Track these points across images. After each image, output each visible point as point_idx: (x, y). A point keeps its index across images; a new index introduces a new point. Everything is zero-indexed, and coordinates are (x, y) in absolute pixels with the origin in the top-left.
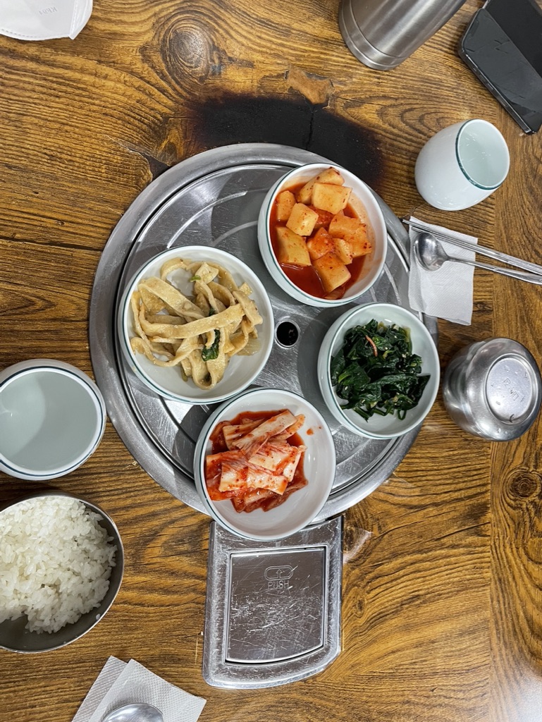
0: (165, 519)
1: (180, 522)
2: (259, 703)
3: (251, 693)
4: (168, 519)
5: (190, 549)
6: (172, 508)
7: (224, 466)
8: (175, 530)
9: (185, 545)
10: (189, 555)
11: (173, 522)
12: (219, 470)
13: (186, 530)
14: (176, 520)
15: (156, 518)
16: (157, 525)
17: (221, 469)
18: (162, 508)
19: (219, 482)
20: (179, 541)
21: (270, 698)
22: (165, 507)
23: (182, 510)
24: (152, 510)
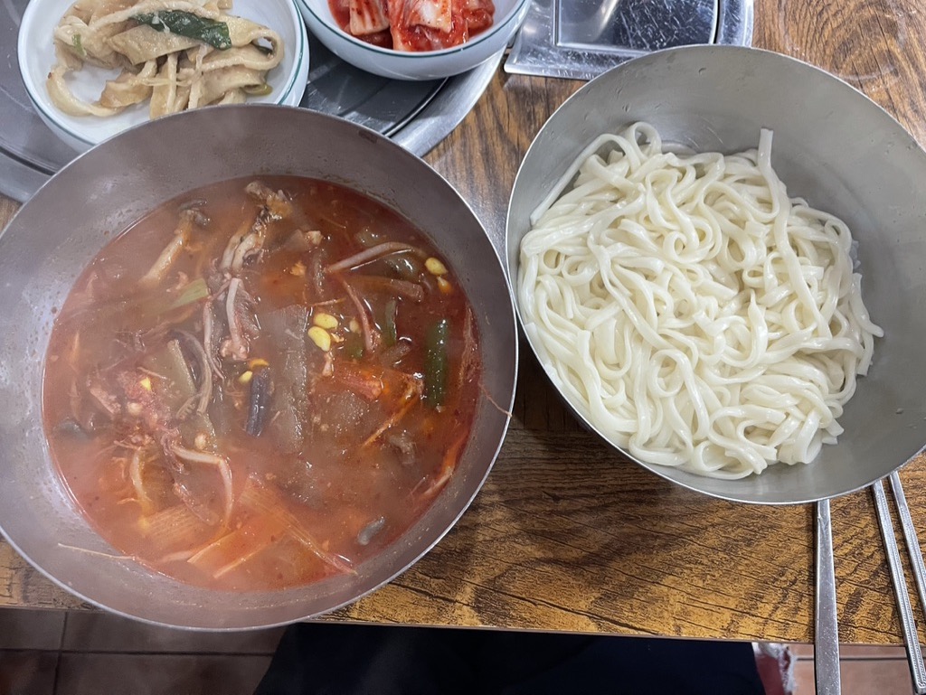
0: (495, 139)
1: (501, 117)
2: (773, 20)
3: (759, 30)
4: (495, 132)
5: (544, 104)
6: (479, 127)
7: (411, 20)
8: (513, 123)
9: (536, 110)
10: (551, 106)
11: (500, 127)
12: (417, 31)
13: (514, 107)
14: (498, 123)
15: (491, 149)
16: (503, 148)
17: (414, 28)
18: (477, 141)
19: (436, 31)
20: (529, 118)
21: (768, 5)
22: (475, 136)
23: (483, 112)
24: (479, 154)
